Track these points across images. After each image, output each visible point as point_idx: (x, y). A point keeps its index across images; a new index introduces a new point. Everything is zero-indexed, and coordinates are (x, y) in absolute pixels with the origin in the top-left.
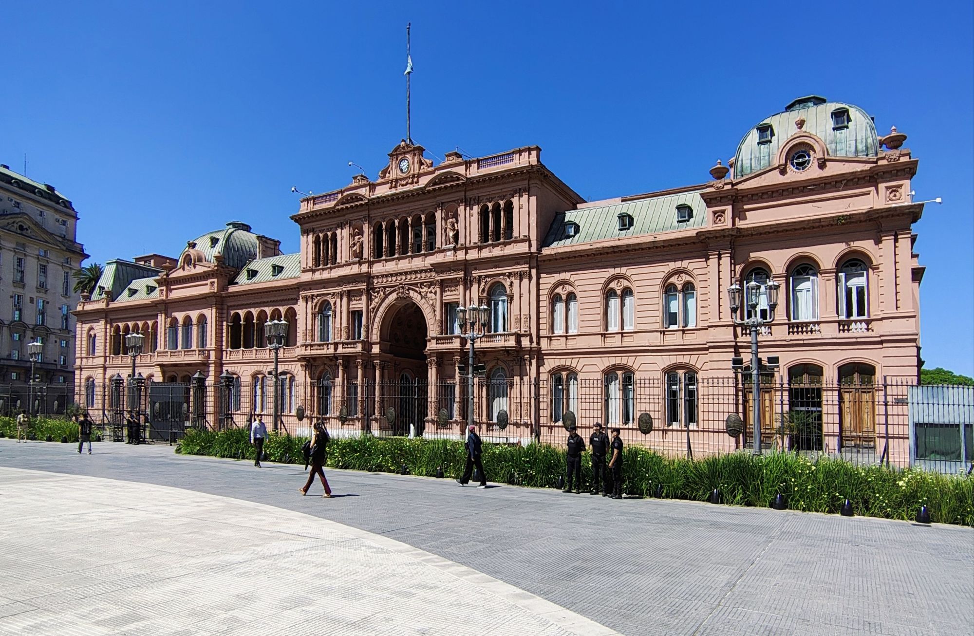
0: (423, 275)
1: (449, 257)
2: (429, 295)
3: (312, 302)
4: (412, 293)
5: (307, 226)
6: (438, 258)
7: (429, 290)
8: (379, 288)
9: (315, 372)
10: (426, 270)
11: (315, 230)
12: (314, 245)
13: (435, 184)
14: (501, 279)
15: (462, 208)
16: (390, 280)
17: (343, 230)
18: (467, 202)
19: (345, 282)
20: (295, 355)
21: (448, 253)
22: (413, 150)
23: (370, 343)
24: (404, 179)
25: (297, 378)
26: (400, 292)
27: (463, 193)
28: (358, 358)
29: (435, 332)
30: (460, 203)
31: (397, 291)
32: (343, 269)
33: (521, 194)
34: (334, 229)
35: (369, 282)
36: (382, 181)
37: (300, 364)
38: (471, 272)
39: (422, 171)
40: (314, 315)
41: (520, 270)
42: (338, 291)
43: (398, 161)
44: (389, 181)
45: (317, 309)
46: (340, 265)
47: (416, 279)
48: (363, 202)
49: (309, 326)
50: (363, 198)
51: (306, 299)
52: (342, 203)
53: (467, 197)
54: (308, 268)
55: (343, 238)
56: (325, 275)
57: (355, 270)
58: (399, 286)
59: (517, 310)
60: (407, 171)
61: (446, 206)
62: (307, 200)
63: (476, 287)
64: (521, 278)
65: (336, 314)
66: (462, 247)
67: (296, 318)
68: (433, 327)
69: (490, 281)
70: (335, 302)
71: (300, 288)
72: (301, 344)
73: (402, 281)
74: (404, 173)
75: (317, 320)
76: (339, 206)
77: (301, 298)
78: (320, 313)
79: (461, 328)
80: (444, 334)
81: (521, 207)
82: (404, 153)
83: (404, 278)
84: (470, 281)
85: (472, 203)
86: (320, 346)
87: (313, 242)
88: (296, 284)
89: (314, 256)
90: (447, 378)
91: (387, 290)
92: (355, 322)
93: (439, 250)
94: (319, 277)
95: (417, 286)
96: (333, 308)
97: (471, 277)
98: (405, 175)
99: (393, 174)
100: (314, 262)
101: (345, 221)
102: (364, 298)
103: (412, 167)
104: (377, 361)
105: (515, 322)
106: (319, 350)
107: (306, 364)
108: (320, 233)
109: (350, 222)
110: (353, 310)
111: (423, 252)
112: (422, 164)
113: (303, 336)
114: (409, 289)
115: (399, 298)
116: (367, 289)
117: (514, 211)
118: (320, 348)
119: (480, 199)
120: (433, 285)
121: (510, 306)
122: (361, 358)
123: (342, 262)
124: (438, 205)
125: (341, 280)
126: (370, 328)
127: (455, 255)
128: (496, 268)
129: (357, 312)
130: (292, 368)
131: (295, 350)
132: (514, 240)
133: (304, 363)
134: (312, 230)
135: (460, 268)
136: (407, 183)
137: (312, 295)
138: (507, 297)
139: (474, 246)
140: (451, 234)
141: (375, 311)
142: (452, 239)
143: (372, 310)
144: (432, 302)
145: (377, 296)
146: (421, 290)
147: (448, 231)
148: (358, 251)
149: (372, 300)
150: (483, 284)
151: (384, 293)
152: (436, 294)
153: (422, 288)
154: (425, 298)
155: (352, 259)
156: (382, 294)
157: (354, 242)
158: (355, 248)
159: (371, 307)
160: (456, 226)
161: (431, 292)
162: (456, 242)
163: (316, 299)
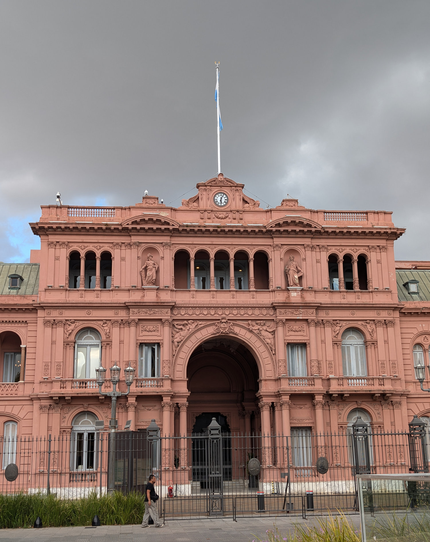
0: (257, 312)
1: (295, 296)
2: (264, 333)
4: (237, 329)
5: (53, 238)
6: (280, 298)
7: (265, 328)
9: (67, 416)
10: (260, 308)
11: (71, 245)
12: (68, 261)
13: (279, 225)
14: (359, 325)
15: (309, 253)
16: (205, 313)
17: (123, 251)
18: (313, 248)
19: (133, 310)
20: (20, 393)
21: (294, 294)
22: (236, 187)
23: (172, 381)
24: (221, 213)
25: (23, 423)
26: (221, 327)
27: (309, 240)
28: (164, 398)
29: (275, 372)
30: (305, 248)
31: (216, 326)
32: (126, 294)
33: (378, 250)
34: (106, 248)
35: (172, 313)
36: (188, 208)
37: (36, 404)
38: (323, 315)
39: (247, 209)
40: (66, 344)
41: (385, 319)
42: (115, 318)
43: (212, 193)
44: (199, 211)
45: (72, 338)
46: (118, 289)
47: (245, 315)
48: (171, 228)
49: (59, 357)
50: (171, 223)
51: (54, 324)
52: (133, 223)
53: (314, 244)
54: (57, 286)
55: (123, 259)
56: (90, 298)
57: (150, 297)
58: (219, 320)
59: (382, 356)
60: (224, 206)
61: (286, 248)
62: (57, 207)
63: (328, 330)
64: (385, 326)
65: (111, 346)
66: (311, 290)
67: (21, 346)
68: (270, 367)
69: (346, 325)
70: (108, 331)
71: (37, 310)
72: (43, 380)
73: (224, 316)
74: (221, 206)
75: (72, 350)
76: (128, 224)
77: (40, 321)
78: (75, 343)
79: (315, 369)
80: (290, 375)
81: (379, 262)
82: (221, 187)
83: (227, 313)
84: (320, 324)
85: (318, 250)
86: (83, 383)
87: (67, 257)
88: (32, 304)
89: (68, 274)
90: (295, 421)
91: (200, 323)
92: (142, 356)
93: (279, 289)
94: (81, 300)
95: (247, 322)
96: (104, 338)
97: (322, 320)
98: (222, 208)
99: (204, 204)
100: (67, 282)
101: (129, 242)
102: (167, 330)
103: (234, 203)
104: (183, 401)
105: (382, 367)
106: (82, 387)
107: (50, 405)
108: (79, 249)
109: (138, 244)
110: (143, 342)
111: (252, 289)
112: (245, 202)
113: (46, 369)
114: (234, 325)
115: (218, 333)
116: (171, 320)
117: (369, 264)
118: (84, 385)
119: (329, 248)
120: (268, 323)
121: (370, 350)
122: (169, 398)
123: (123, 287)
124: (277, 245)
125: (127, 307)
126: (173, 364)
127: (302, 297)
128: (353, 314)
129: (147, 344)
130: (15, 410)
131: (21, 387)
132: (370, 290)
133: (49, 404)
134: (67, 244)
135: (312, 311)
136: (227, 217)
137: (66, 320)
138: (365, 342)
139: (324, 291)
140: (296, 277)
141: (180, 344)
142: (297, 281)
143: (176, 344)
144: (269, 341)
145: (184, 328)
146: (251, 327)
147: (291, 272)
148: (154, 278)
149: (174, 333)
150: (338, 328)
151: (194, 326)
152: (273, 333)
153: (253, 326)
154: (258, 335)
155: (142, 285)
156: (191, 327)
157: (146, 267)
158: (149, 273)
159: (175, 340)
160: (300, 270)
161: (266, 331)
162: (301, 284)
163: (73, 326)
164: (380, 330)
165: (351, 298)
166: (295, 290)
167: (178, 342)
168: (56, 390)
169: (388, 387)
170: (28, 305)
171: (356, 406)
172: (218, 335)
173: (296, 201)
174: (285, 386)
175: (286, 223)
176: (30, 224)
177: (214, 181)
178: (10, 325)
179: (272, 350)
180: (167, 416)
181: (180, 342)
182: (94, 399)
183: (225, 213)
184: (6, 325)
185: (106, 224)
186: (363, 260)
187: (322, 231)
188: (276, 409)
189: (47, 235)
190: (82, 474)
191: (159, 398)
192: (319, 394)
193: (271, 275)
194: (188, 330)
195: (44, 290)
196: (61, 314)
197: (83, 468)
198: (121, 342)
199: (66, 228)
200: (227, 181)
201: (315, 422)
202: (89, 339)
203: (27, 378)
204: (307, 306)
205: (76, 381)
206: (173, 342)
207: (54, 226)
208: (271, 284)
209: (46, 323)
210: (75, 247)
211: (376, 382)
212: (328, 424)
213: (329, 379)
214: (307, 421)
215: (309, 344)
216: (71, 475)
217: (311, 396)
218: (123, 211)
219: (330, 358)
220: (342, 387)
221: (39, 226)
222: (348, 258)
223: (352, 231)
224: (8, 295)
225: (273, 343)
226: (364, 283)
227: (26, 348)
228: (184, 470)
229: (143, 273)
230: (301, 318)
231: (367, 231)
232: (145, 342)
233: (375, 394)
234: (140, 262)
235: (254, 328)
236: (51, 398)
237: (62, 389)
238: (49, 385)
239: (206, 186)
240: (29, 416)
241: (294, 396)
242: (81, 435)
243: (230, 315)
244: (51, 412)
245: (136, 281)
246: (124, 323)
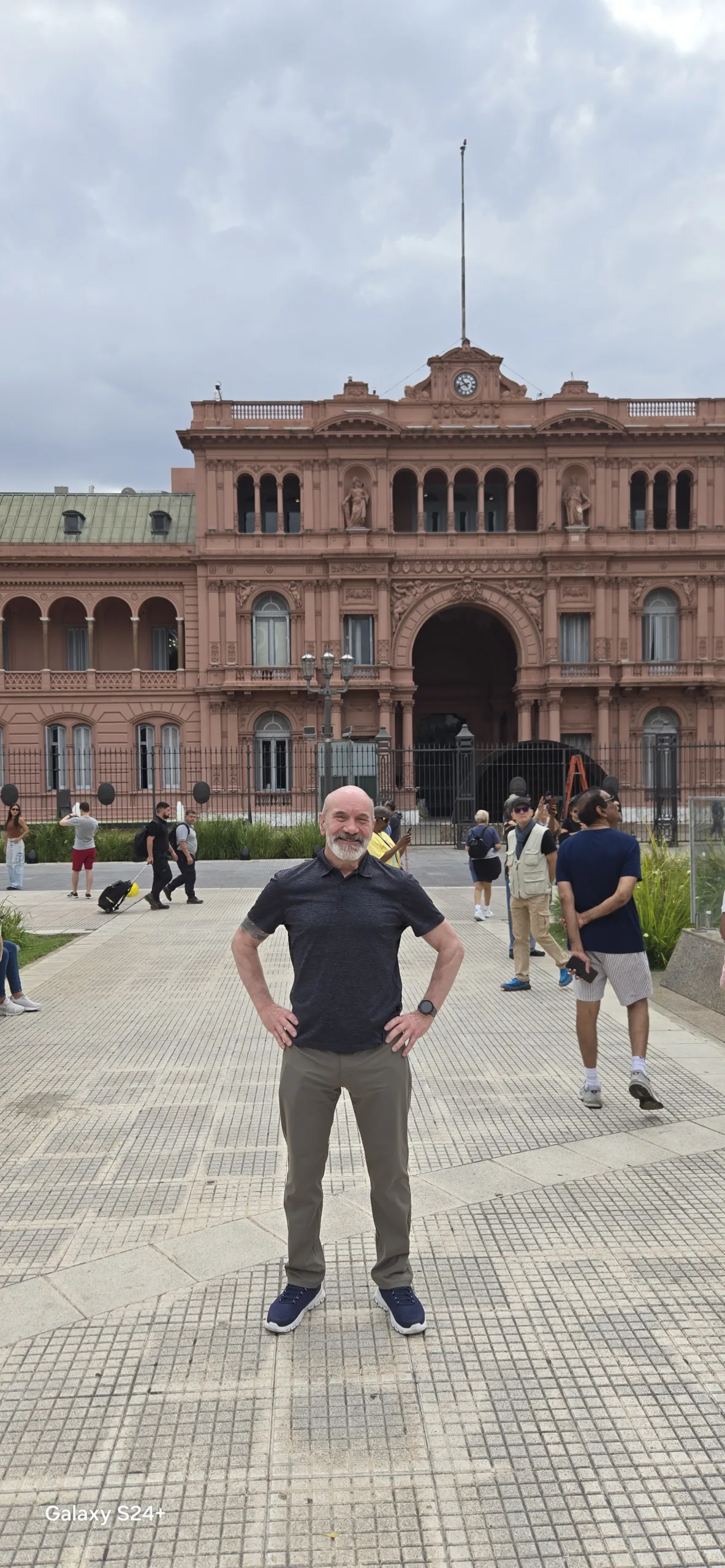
0: (518, 567)
1: (576, 541)
2: (527, 599)
3: (237, 593)
4: (486, 594)
5: (213, 455)
6: (553, 544)
7: (529, 591)
8: (413, 580)
9: (247, 717)
10: (523, 560)
11: (238, 464)
12: (236, 491)
13: (555, 426)
14: (671, 584)
15: (601, 471)
16: (440, 569)
17: (316, 473)
18: (608, 462)
19: (334, 565)
20: (180, 686)
21: (575, 538)
22: (489, 362)
23: (393, 670)
24: (466, 407)
25: (188, 727)
26: (463, 591)
27: (603, 449)
28: (381, 694)
29: (541, 657)
30: (595, 463)
31: (456, 588)
32: (322, 541)
33: (711, 464)
34: (291, 469)
35: (390, 569)
36: (413, 401)
37: (204, 703)
38: (617, 570)
39: (507, 399)
40: (241, 616)
41: (712, 573)
42: (309, 578)
43: (452, 374)
44: (431, 405)
45: (248, 607)
46: (311, 534)
47: (500, 572)
48: (388, 434)
49: (231, 636)
50: (388, 427)
51: (221, 587)
52: (331, 428)
53: (609, 456)
54: (221, 530)
55: (316, 486)
56: (270, 547)
57: (359, 545)
58: (460, 579)
59: (703, 630)
60: (471, 394)
61: (565, 464)
62: (215, 404)
63: (624, 593)
64: (711, 585)
65: (304, 619)
66: (602, 531)
67: (177, 619)
68: (533, 649)
69: (650, 585)
70: (298, 597)
71: (196, 566)
72: (210, 668)
73: (467, 573)
74: (466, 396)
75: (249, 626)
76: (323, 430)
77: (201, 583)
78: (252, 614)
79: (601, 651)
80: (563, 660)
81: (710, 483)
82: (466, 362)
83: (473, 568)
84: (613, 583)
85: (615, 466)
86: (267, 672)
87: (234, 485)
88: (188, 558)
89: (236, 511)
90: (566, 726)
91: (433, 584)
92: (347, 633)
93: (552, 531)
94: (257, 550)
95: (501, 583)
96: (293, 607)
97: (616, 578)
98: (468, 399)
99: (439, 393)
100: (237, 523)
101: (324, 458)
102: (384, 595)
103: (486, 390)
104: (408, 699)
105: (701, 648)
106: (267, 678)
107: (223, 703)
108: (252, 471)
109: (339, 462)
110: (349, 613)
111: (512, 530)
112: (505, 385)
113: (214, 653)
114: (483, 587)
115: (458, 599)
116: (389, 580)
117: (695, 487)
118: (269, 675)
119: (633, 462)
120: (534, 584)
121: (686, 623)
122: (389, 694)
123: (317, 529)
124: (552, 460)
125: (324, 561)
126: (393, 644)
127: (587, 542)
128: (664, 567)
129: (354, 617)
130: (175, 709)
131: (180, 677)
132: (693, 529)
133: (220, 701)
134: (233, 464)
135: (599, 563)
136: (473, 414)
137: (238, 581)
138: (679, 610)
139: (621, 532)
140: (580, 510)
141: (403, 617)
142: (581, 517)
143: (397, 616)
144: (534, 611)
145: (408, 593)
146: (508, 591)
147: (572, 503)
148: (364, 515)
149: (394, 599)
150: (639, 590)
151: (423, 589)
152: (541, 598)
153: (511, 588)
154: (518, 603)
155: (346, 526)
156: (419, 590)
157: (351, 498)
158: (356, 508)
159: (396, 611)
160: (585, 497)
161: (531, 595)
162: (586, 522)
163: (248, 589)
164: (703, 592)
165: (662, 543)
166: (577, 532)
167: (400, 614)
168: (231, 682)
169: (708, 676)
170: (182, 558)
171: (657, 704)
172: (457, 602)
173: (585, 385)
174: (555, 677)
175: (568, 423)
176: (177, 432)
177: (456, 353)
178: (158, 588)
179: (538, 624)
180: (386, 719)
181: (403, 613)
182: (284, 694)
183: (471, 407)
184: (154, 588)
185: (291, 431)
186: (686, 481)
187: (625, 434)
188: (541, 709)
189: (204, 449)
190: (272, 796)
191: (372, 694)
192: (605, 688)
193: (540, 508)
194: (415, 595)
195: (203, 535)
196: (230, 571)
197: (273, 788)
198: (318, 614)
199: (231, 438)
200: (477, 352)
201: (596, 728)
202: (269, 611)
203: (187, 665)
204: (593, 557)
205: (257, 670)
206: (392, 613)
207: (214, 435)
208: (540, 522)
209: (210, 585)
210: (245, 469)
211: (691, 670)
212: (615, 730)
213: (620, 667)
214: (586, 726)
215: (594, 614)
216: (258, 796)
217: (592, 691)
218: (315, 408)
219: (624, 633)
220: (639, 677)
221: (192, 435)
222: (662, 478)
223: (672, 433)
224: (153, 544)
225: (540, 614)
226: (685, 519)
227: (183, 622)
228: (409, 791)
229: (347, 509)
230: (584, 575)
231: (696, 432)
232: (353, 613)
233: (687, 687)
234: (341, 490)
235: (512, 591)
236: (224, 693)
237: (239, 681)
238: (220, 675)
239: (442, 362)
240: (194, 717)
241: (569, 692)
242: (267, 744)
243: (477, 573)
244: (224, 711)
245: (335, 520)
246: (322, 586)
